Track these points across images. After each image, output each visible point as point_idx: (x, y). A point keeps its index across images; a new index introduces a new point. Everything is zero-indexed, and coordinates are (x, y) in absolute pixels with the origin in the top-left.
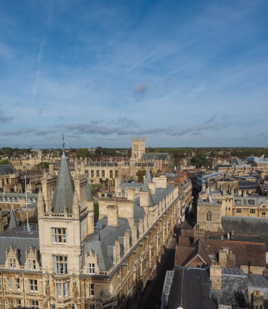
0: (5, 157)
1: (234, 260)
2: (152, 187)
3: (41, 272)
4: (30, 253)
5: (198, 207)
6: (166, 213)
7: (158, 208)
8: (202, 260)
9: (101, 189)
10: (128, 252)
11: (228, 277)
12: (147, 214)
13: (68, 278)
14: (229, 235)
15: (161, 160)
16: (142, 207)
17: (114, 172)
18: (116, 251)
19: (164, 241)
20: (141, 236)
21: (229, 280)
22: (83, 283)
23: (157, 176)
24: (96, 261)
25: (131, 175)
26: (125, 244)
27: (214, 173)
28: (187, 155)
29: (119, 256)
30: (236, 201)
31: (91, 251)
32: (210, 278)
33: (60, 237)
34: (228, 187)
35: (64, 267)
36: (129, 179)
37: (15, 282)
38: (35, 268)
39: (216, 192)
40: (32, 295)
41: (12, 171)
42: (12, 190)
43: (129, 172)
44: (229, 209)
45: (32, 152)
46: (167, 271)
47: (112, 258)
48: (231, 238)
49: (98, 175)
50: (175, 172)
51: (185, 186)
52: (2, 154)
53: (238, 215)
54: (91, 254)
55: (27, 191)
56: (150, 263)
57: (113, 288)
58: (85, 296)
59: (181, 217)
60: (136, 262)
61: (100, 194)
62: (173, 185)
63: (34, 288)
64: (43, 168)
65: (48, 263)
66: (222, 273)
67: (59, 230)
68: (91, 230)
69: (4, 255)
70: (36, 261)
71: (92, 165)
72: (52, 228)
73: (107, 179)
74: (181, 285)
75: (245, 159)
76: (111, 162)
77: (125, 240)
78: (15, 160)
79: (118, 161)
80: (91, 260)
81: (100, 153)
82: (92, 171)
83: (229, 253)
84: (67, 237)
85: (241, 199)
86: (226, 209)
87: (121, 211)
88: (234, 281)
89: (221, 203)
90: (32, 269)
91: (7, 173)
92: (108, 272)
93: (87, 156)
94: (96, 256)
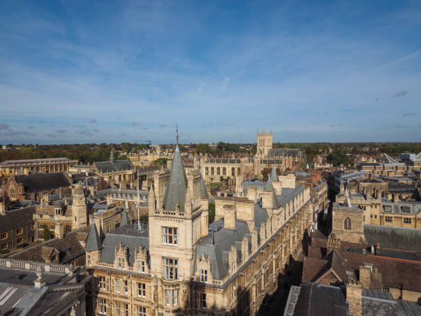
0: (124, 152)
1: (380, 280)
2: (277, 187)
3: (150, 276)
4: (139, 254)
5: (333, 212)
6: (293, 218)
7: (283, 212)
8: (337, 277)
9: (221, 188)
10: (246, 260)
11: (372, 301)
12: (270, 216)
13: (178, 285)
14: (373, 249)
15: (291, 158)
16: (265, 209)
17: (236, 170)
18: (232, 257)
19: (292, 251)
20: (263, 243)
21: (373, 305)
22: (194, 292)
23: (285, 175)
24: (209, 267)
25: (256, 173)
26: (243, 250)
27: (356, 172)
28: (323, 152)
29: (235, 264)
30: (384, 207)
31: (203, 255)
32: (347, 300)
33: (171, 238)
34: (374, 189)
35: (174, 272)
36: (253, 177)
37: (123, 284)
38: (143, 270)
39: (358, 195)
40: (140, 301)
41: (129, 167)
42: (128, 187)
43: (253, 170)
44: (376, 217)
45: (151, 148)
46: (292, 287)
47: (227, 265)
48: (377, 252)
49: (218, 173)
50: (307, 171)
51: (319, 186)
52: (121, 150)
53: (387, 224)
54: (203, 258)
55: (143, 188)
56: (274, 277)
57: (227, 301)
58: (196, 307)
59: (313, 223)
60: (256, 273)
61: (219, 194)
62: (304, 186)
63: (142, 293)
64: (161, 164)
65: (157, 266)
66: (363, 295)
67: (170, 229)
68: (205, 232)
69: (113, 255)
70: (145, 263)
71: (212, 161)
72: (163, 227)
73: (228, 177)
74: (308, 305)
75: (397, 156)
76: (233, 158)
77: (243, 246)
78: (134, 156)
79: (241, 157)
80: (204, 265)
81: (222, 149)
82: (213, 169)
83: (374, 271)
84: (178, 238)
85: (392, 204)
86: (371, 217)
87: (240, 212)
88: (379, 307)
89: (365, 209)
90: (140, 272)
91: (124, 169)
92: (221, 282)
93: (207, 152)
94: (209, 262)
